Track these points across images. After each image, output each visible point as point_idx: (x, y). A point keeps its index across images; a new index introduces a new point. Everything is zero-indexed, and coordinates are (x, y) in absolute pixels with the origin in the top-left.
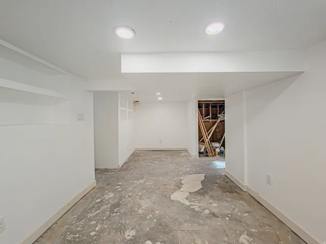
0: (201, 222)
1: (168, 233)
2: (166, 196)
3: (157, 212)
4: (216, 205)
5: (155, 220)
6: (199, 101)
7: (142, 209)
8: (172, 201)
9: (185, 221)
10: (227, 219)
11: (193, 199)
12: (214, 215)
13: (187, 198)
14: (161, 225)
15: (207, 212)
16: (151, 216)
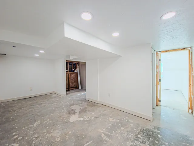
0: (94, 123)
1: (85, 137)
2: (67, 122)
3: (70, 133)
4: (94, 113)
5: (73, 137)
6: (66, 61)
7: (58, 138)
8: (73, 122)
9: (88, 127)
10: (101, 116)
11: (83, 116)
12: (96, 118)
13: (79, 117)
14: (78, 137)
15: (93, 118)
16: (68, 137)
